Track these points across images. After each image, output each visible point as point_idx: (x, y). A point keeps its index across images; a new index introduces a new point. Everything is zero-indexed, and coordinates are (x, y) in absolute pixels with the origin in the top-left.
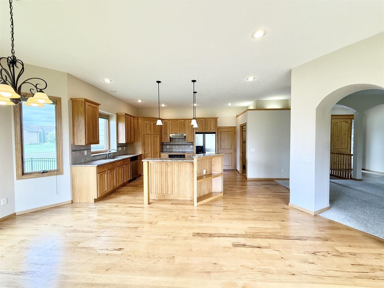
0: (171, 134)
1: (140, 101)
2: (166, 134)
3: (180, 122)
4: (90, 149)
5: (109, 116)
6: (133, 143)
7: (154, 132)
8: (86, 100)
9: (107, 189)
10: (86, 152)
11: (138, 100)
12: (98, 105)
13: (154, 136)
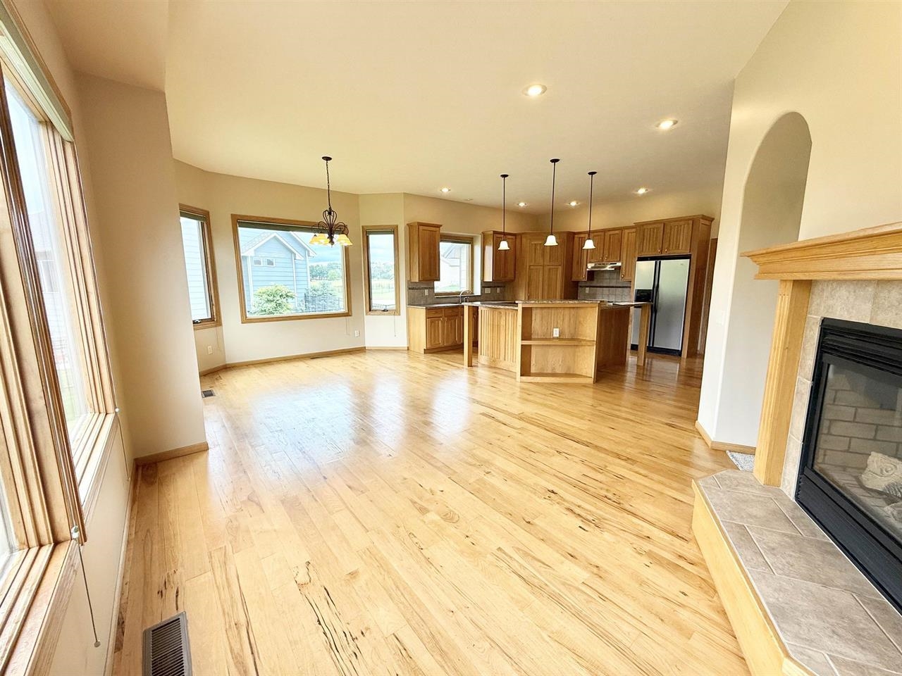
0: (590, 262)
1: (522, 204)
2: (580, 263)
3: (610, 235)
4: (433, 288)
5: (472, 238)
6: (513, 281)
7: (550, 261)
8: (420, 224)
9: (441, 342)
10: (426, 291)
11: (520, 202)
12: (439, 226)
13: (550, 269)
